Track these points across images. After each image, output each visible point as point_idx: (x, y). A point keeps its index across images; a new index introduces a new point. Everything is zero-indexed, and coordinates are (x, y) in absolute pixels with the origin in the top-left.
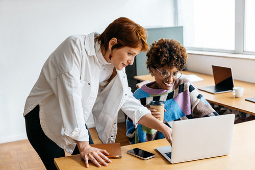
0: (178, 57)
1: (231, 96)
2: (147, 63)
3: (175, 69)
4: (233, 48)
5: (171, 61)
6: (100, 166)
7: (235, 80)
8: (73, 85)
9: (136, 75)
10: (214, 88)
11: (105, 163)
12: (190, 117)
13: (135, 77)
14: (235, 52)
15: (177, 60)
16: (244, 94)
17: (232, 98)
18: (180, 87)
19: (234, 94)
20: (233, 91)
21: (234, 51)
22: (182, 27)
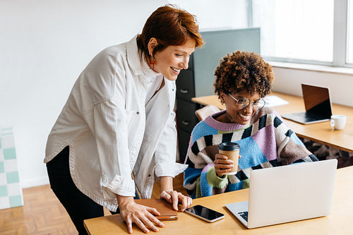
0: (262, 79)
1: (328, 127)
2: (216, 85)
3: (256, 96)
4: (330, 59)
5: (251, 85)
6: (148, 231)
7: (334, 104)
8: (116, 118)
9: (194, 97)
10: (304, 116)
11: (155, 228)
12: (275, 163)
13: (194, 99)
14: (335, 64)
15: (260, 84)
16: (346, 124)
17: (330, 130)
18: (261, 120)
19: (333, 125)
20: (332, 121)
21: (332, 63)
22: (259, 29)
